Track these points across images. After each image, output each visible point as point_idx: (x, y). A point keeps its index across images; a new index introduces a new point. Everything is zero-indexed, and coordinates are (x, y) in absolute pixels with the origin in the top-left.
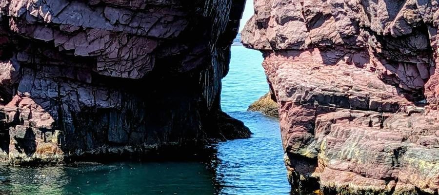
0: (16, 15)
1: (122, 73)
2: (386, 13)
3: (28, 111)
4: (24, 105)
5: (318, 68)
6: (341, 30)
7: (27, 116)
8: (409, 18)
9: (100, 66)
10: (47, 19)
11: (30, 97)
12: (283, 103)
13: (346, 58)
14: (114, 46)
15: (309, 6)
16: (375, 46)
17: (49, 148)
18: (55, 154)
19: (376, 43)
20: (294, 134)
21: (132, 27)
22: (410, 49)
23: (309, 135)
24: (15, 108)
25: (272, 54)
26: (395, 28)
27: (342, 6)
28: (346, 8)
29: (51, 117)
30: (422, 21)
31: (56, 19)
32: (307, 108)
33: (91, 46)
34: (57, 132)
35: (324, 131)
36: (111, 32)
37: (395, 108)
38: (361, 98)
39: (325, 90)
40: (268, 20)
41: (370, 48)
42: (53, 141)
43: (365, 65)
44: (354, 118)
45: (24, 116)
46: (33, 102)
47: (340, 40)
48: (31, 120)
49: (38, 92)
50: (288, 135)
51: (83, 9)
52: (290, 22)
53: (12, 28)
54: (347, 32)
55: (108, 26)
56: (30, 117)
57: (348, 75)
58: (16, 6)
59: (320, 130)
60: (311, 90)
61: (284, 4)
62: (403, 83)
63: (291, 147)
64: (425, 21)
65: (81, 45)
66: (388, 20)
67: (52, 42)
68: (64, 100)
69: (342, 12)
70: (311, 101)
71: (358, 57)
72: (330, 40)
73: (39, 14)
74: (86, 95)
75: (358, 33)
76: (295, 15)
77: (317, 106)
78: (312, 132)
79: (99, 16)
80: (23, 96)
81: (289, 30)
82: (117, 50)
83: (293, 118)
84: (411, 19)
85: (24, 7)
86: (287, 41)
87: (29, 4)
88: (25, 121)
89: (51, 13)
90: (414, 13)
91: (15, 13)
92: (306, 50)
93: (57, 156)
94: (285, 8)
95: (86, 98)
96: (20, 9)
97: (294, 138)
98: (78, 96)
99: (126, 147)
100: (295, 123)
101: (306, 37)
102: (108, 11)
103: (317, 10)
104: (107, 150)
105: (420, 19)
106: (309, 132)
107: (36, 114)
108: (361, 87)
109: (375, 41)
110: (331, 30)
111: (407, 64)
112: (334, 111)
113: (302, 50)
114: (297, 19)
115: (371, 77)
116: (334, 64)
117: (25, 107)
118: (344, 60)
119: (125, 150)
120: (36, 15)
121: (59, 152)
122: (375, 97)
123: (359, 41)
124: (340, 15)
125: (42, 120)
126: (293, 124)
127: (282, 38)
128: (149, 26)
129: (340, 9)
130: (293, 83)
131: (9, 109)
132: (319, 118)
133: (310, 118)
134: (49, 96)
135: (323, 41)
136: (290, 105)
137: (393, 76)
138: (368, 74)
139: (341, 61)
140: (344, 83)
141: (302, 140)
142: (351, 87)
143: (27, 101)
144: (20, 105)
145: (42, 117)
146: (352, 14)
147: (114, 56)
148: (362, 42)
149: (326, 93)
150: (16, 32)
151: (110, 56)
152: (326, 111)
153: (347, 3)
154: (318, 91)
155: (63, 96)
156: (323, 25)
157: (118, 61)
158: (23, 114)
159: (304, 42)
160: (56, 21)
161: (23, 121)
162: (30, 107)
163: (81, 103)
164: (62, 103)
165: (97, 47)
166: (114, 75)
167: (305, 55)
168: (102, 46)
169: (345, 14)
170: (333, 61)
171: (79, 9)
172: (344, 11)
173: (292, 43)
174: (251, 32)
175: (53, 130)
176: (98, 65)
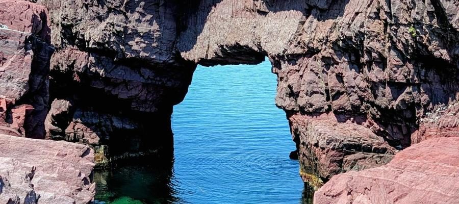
0: (80, 71)
1: (146, 108)
2: (391, 95)
3: (81, 133)
4: (78, 129)
5: (336, 125)
6: (353, 103)
7: (81, 136)
8: (407, 100)
9: (134, 105)
10: (102, 75)
11: (81, 123)
12: (323, 149)
13: (352, 119)
14: (143, 92)
15: (333, 87)
16: (375, 114)
17: (98, 157)
18: (102, 160)
19: (376, 112)
20: (331, 168)
21: (157, 80)
22: (401, 118)
23: (339, 168)
24: (73, 131)
25: (298, 113)
26: (398, 105)
27: (354, 87)
28: (356, 89)
29: (97, 137)
30: (414, 102)
31: (109, 74)
32: (339, 152)
33: (130, 92)
34: (103, 147)
35: (350, 167)
36: (143, 83)
37: (384, 150)
38: (368, 145)
39: (349, 141)
40: (299, 92)
41: (370, 115)
42: (100, 152)
43: (363, 123)
44: (366, 158)
45: (79, 136)
46: (84, 126)
47: (350, 108)
48: (84, 138)
49: (87, 120)
50: (328, 169)
51: (126, 68)
52: (315, 95)
53: (75, 79)
54: (356, 104)
55: (142, 80)
56: (83, 136)
57: (356, 130)
58: (81, 65)
59: (347, 165)
60: (343, 141)
61: (311, 83)
62: (390, 136)
63: (329, 176)
64: (416, 102)
65: (122, 92)
66: (392, 100)
67: (103, 89)
68: (103, 124)
69: (353, 91)
70: (342, 148)
71: (358, 118)
72: (344, 108)
73: (96, 70)
74: (117, 121)
75: (362, 104)
76: (318, 90)
77: (345, 151)
78: (340, 166)
79: (136, 73)
80: (76, 122)
81: (315, 100)
82: (145, 95)
83: (331, 158)
84: (408, 101)
85: (86, 66)
86: (313, 107)
87: (89, 64)
88: (80, 140)
89: (105, 71)
90: (410, 97)
91: (80, 69)
92: (325, 112)
93: (104, 161)
94: (312, 85)
95: (117, 124)
96: (84, 67)
97: (331, 171)
98: (112, 122)
99: (140, 153)
100: (332, 162)
101: (325, 105)
102: (143, 70)
103: (337, 89)
104: (129, 155)
105: (412, 101)
106: (339, 166)
107: (87, 134)
108: (366, 138)
109: (376, 110)
110: (344, 102)
111: (394, 125)
112: (354, 153)
113: (322, 113)
114: (318, 93)
115: (369, 131)
116: (345, 122)
117: (79, 130)
118: (350, 120)
119: (140, 155)
120: (94, 71)
121: (105, 159)
122: (375, 144)
123: (362, 109)
124: (352, 93)
125: (92, 139)
126: (331, 162)
127: (311, 105)
128: (166, 79)
129: (352, 89)
130: (330, 136)
131: (69, 132)
132: (346, 158)
133: (341, 158)
134: (94, 122)
135: (340, 109)
136: (328, 150)
137: (384, 131)
138: (366, 129)
139: (349, 120)
140: (357, 136)
141: (335, 171)
142: (361, 138)
143: (80, 126)
144: (76, 128)
145: (92, 136)
146: (360, 93)
147: (143, 98)
148: (364, 110)
149: (351, 143)
150: (78, 82)
151: (141, 99)
152: (349, 154)
153: (357, 86)
154: (346, 142)
155: (102, 122)
156: (340, 98)
157: (145, 101)
158: (78, 135)
159: (323, 108)
160: (109, 76)
161: (79, 139)
162: (82, 130)
163: (114, 126)
164: (102, 126)
165: (134, 93)
166: (141, 110)
167: (324, 116)
168: (137, 92)
169: (355, 93)
170: (344, 120)
171: (123, 68)
172: (355, 90)
173: (317, 108)
174: (282, 98)
175: (100, 145)
176: (133, 104)
